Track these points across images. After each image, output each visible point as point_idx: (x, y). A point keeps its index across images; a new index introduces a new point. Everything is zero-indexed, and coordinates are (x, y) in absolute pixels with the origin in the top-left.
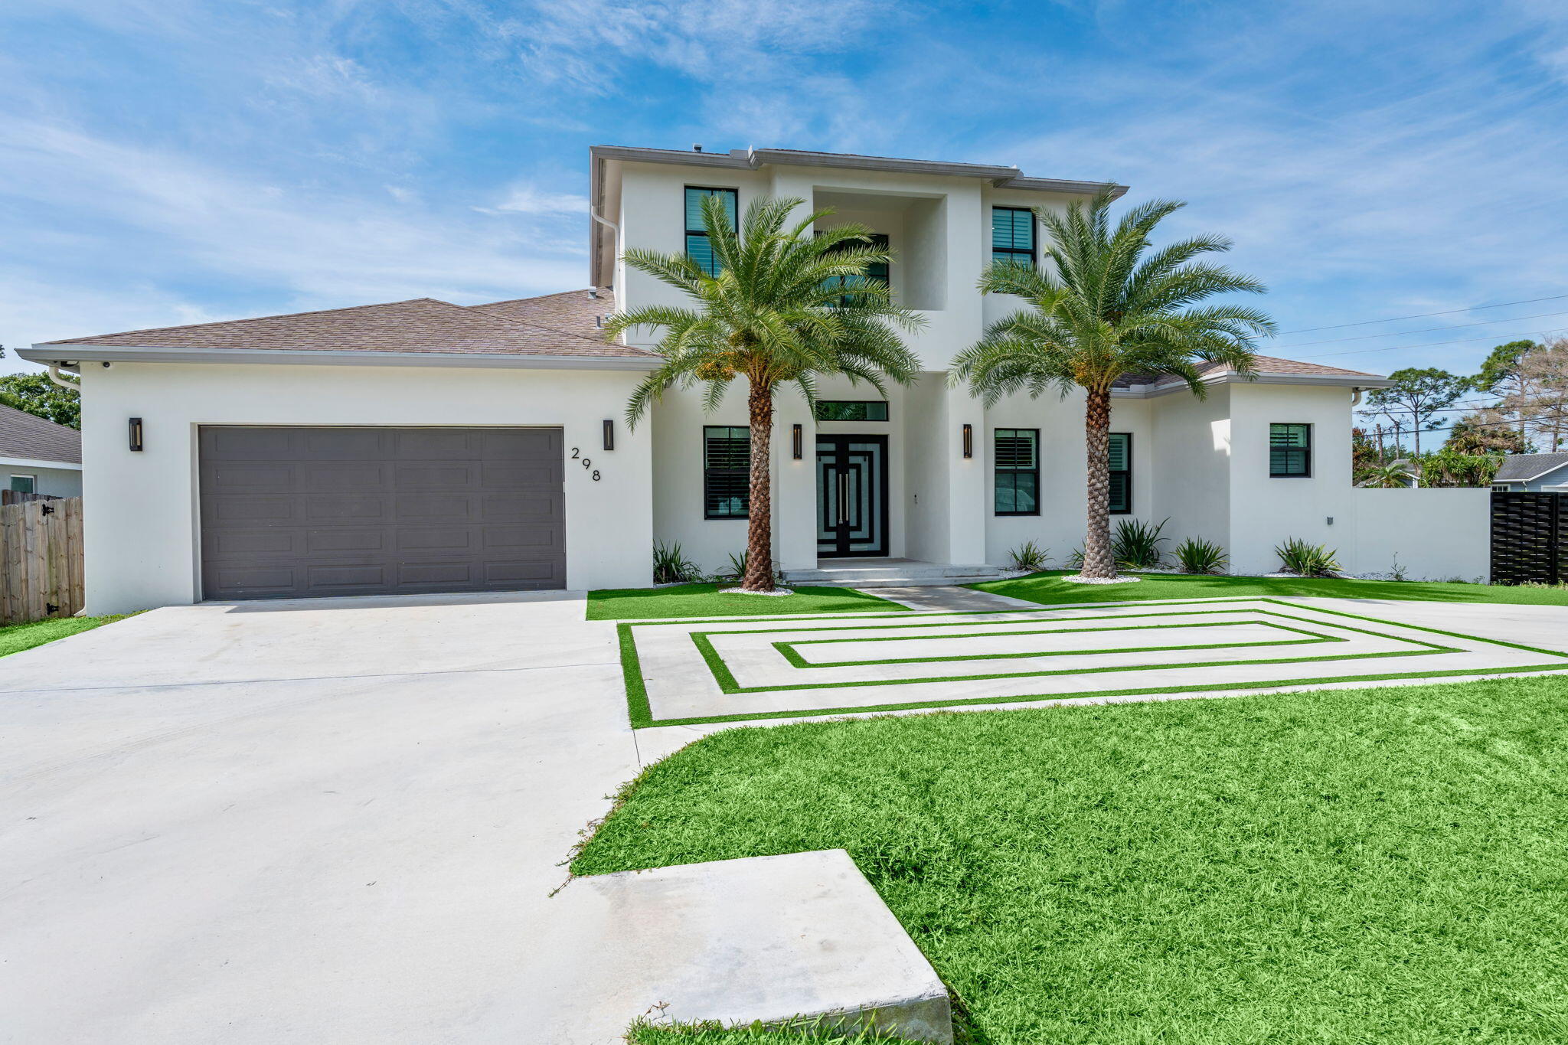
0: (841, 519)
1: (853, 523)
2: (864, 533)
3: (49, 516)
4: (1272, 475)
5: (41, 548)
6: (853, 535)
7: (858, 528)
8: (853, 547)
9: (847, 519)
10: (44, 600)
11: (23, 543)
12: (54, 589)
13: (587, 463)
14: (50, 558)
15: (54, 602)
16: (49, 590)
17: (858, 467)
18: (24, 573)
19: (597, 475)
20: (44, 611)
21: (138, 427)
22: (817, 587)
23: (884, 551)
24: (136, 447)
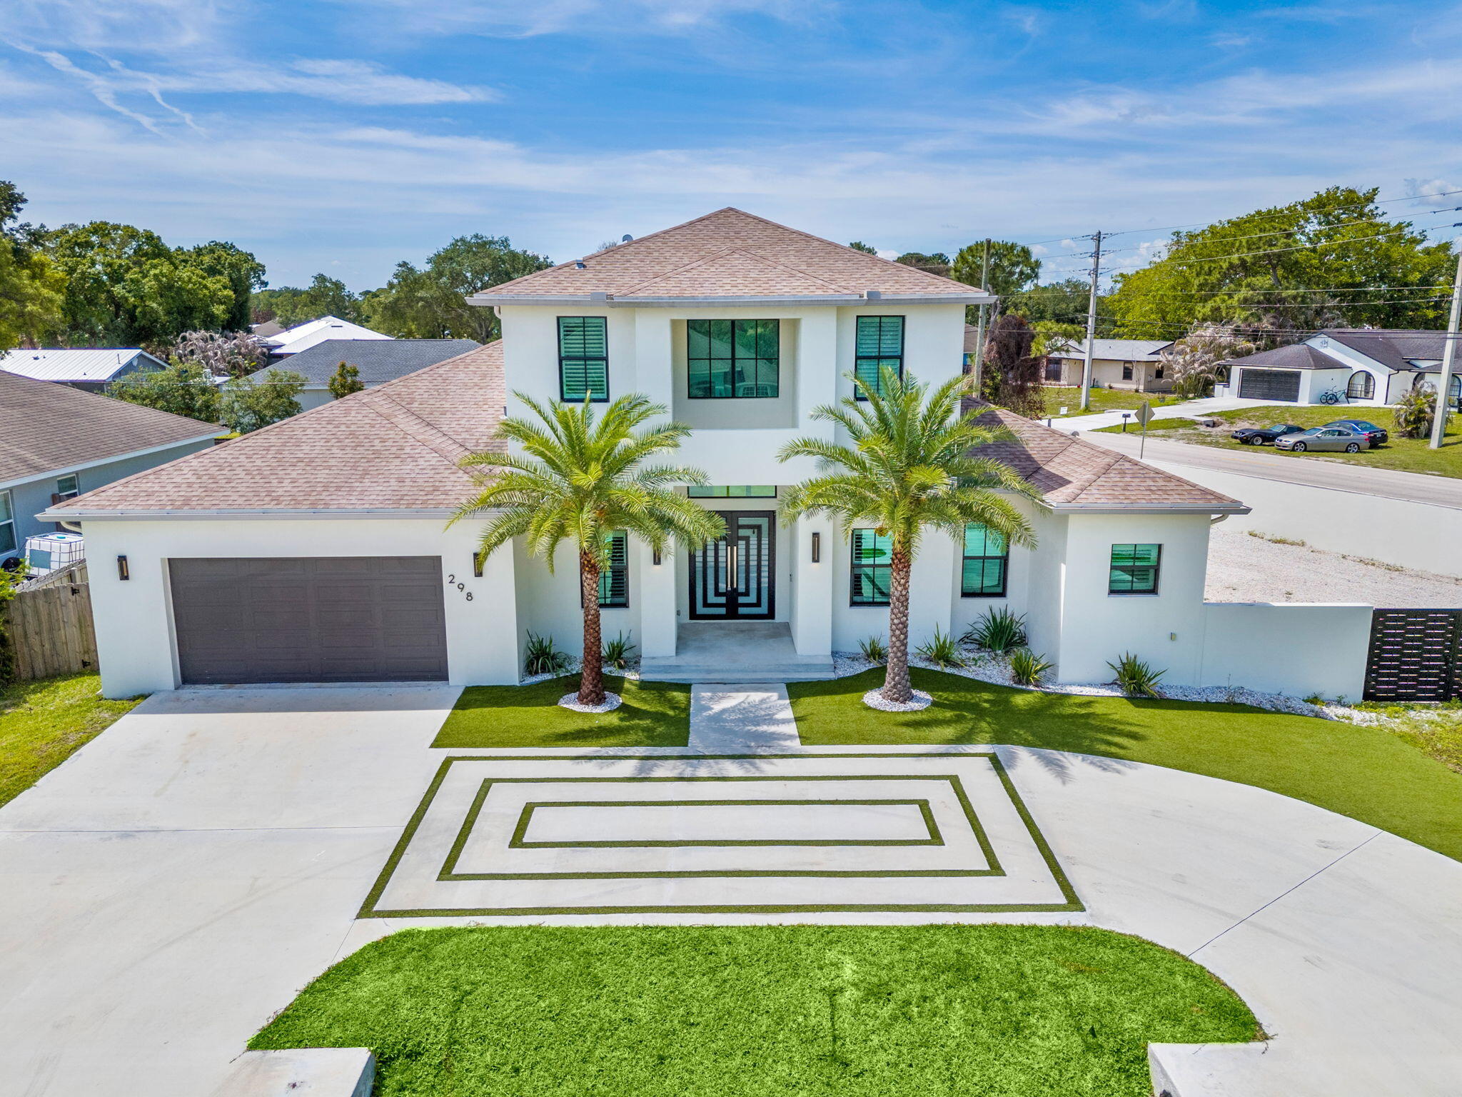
0: (729, 586)
1: (742, 588)
2: (752, 598)
3: (77, 595)
4: (1113, 591)
5: (74, 620)
6: (742, 600)
7: (747, 594)
8: (742, 611)
9: (735, 586)
10: (80, 657)
11: (61, 616)
12: (86, 650)
13: (461, 586)
14: (81, 626)
15: (86, 659)
16: (82, 650)
18: (64, 638)
19: (469, 596)
20: (80, 665)
21: (124, 562)
22: (661, 682)
23: (771, 614)
24: (124, 577)
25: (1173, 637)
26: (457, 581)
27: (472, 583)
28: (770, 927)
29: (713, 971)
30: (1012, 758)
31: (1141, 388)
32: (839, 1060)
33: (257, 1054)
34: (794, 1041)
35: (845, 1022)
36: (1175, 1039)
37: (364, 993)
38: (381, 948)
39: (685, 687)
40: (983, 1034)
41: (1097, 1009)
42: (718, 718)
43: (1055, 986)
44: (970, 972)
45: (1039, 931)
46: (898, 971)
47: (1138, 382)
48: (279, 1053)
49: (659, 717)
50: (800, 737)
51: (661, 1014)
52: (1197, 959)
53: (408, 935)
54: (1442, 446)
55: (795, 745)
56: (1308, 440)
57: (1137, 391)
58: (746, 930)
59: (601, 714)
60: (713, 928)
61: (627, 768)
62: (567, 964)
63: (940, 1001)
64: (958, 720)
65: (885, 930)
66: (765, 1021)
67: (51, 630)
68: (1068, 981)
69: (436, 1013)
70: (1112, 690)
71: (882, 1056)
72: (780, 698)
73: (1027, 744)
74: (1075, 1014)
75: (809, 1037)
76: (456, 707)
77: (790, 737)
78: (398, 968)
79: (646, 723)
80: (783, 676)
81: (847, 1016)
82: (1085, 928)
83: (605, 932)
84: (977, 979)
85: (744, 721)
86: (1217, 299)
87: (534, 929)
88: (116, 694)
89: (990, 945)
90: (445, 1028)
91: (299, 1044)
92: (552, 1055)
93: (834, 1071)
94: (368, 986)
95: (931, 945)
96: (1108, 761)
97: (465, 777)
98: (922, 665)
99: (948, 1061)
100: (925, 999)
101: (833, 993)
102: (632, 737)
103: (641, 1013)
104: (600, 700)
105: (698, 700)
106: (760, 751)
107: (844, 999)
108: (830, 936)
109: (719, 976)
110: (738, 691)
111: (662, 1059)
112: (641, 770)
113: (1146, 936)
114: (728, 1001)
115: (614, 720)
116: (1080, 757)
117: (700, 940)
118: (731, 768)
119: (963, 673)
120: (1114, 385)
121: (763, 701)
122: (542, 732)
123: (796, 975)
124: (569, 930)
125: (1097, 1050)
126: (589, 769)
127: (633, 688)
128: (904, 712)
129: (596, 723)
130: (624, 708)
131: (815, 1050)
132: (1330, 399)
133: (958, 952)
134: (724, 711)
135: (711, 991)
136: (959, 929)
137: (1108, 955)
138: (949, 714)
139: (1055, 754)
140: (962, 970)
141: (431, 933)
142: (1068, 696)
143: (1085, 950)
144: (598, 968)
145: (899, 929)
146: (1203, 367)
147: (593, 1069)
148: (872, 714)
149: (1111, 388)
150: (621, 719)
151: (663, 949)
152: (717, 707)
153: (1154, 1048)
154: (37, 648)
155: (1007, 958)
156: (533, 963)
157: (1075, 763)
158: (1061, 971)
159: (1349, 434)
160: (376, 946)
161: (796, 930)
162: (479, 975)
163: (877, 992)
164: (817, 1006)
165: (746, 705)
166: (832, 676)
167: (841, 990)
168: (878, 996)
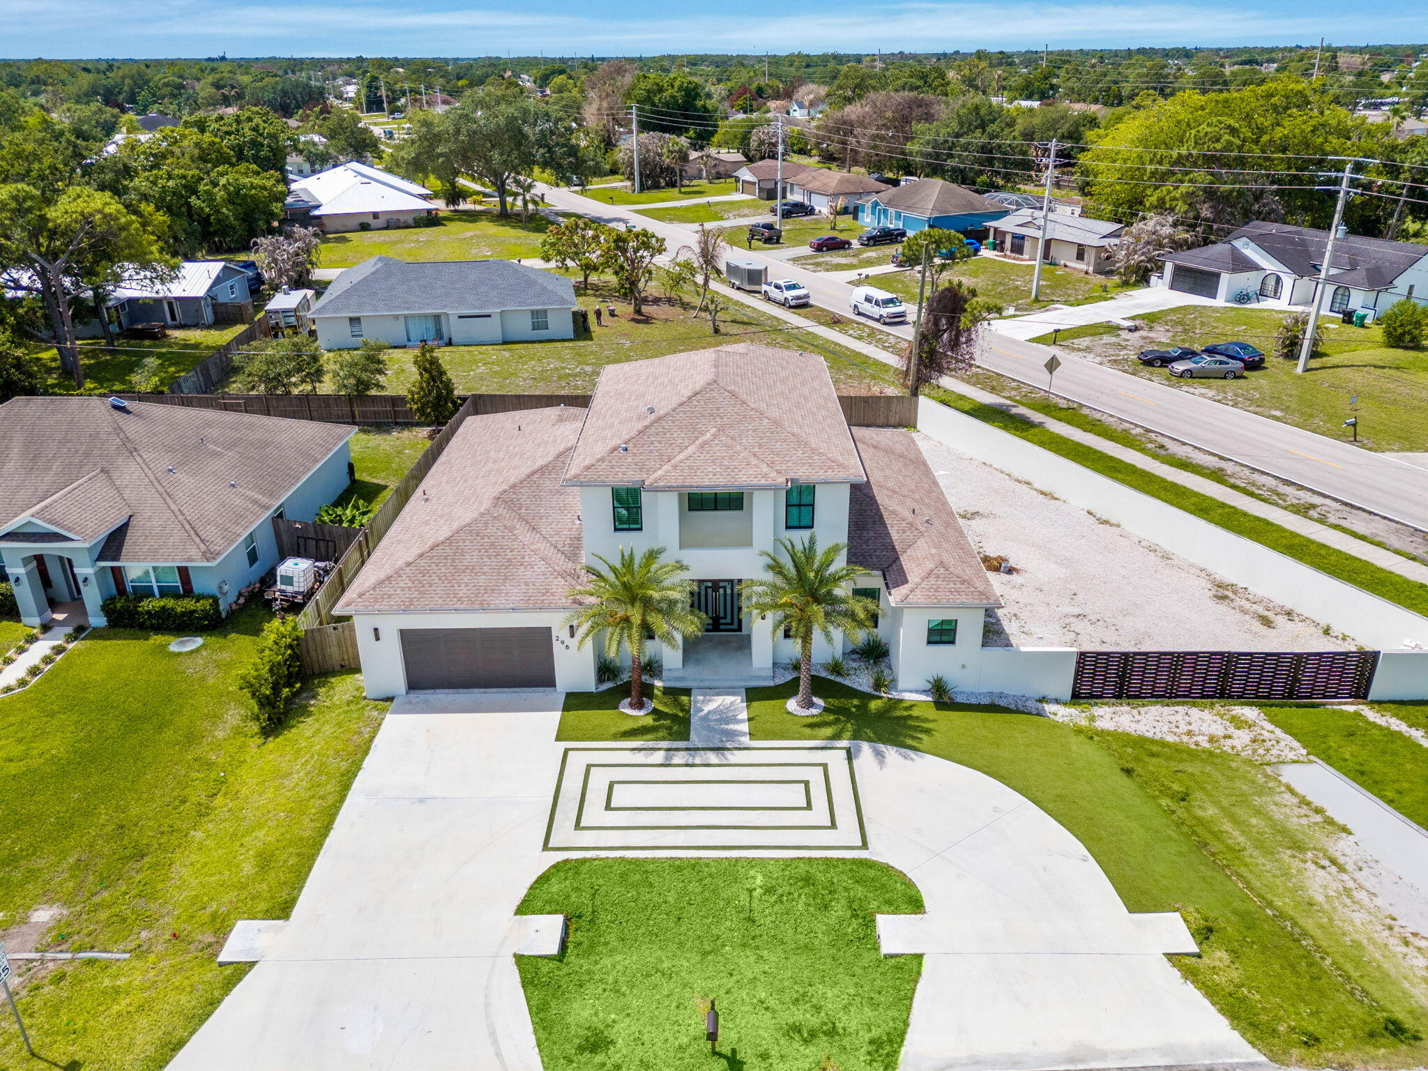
0: (714, 612)
1: (722, 615)
2: (728, 620)
3: (336, 631)
4: (929, 642)
6: (722, 621)
7: (725, 617)
8: (722, 627)
9: (718, 613)
10: (339, 663)
11: (327, 641)
12: (342, 659)
13: (563, 642)
14: (339, 648)
15: (343, 664)
16: (340, 660)
17: (725, 588)
18: (329, 652)
19: (567, 647)
20: (339, 667)
21: (377, 631)
22: (675, 688)
23: (740, 629)
24: (377, 639)
25: (963, 666)
26: (560, 639)
27: (568, 641)
28: (726, 858)
29: (701, 880)
30: (859, 749)
31: (1091, 269)
32: (751, 920)
33: (518, 917)
34: (734, 912)
35: (754, 905)
36: (888, 913)
37: (555, 889)
38: (556, 867)
39: (687, 692)
40: (812, 909)
41: (860, 899)
42: (705, 718)
43: (846, 889)
44: (811, 881)
45: (843, 860)
46: (780, 881)
47: (1088, 264)
48: (527, 917)
49: (674, 718)
50: (750, 734)
51: (678, 900)
52: (909, 875)
53: (566, 861)
54: (1306, 370)
55: (746, 740)
56: (1195, 368)
57: (1087, 273)
58: (715, 860)
59: (641, 717)
60: (700, 858)
61: (659, 757)
62: (638, 877)
63: (796, 895)
64: (837, 721)
65: (777, 860)
66: (722, 903)
67: (322, 649)
68: (851, 886)
69: (585, 898)
70: (928, 695)
71: (769, 918)
72: (742, 702)
73: (869, 740)
74: (851, 901)
75: (740, 910)
76: (564, 710)
77: (744, 734)
78: (566, 879)
79: (667, 722)
80: (744, 684)
81: (756, 901)
82: (866, 859)
83: (654, 860)
84: (813, 885)
85: (720, 721)
86: (1164, 189)
87: (622, 859)
88: (375, 696)
89: (821, 868)
90: (590, 905)
91: (533, 913)
92: (635, 916)
93: (749, 924)
94: (555, 887)
95: (796, 868)
96: (909, 752)
97: (578, 762)
98: (824, 674)
99: (796, 921)
100: (790, 894)
101: (751, 891)
102: (660, 734)
103: (670, 899)
104: (640, 706)
105: (696, 702)
106: (728, 745)
107: (755, 894)
108: (751, 862)
109: (704, 882)
110: (718, 695)
111: (679, 919)
112: (667, 758)
113: (891, 864)
114: (707, 894)
115: (649, 721)
116: (895, 749)
117: (695, 864)
118: (712, 758)
119: (847, 682)
120: (1069, 264)
121: (732, 704)
122: (613, 730)
123: (736, 882)
124: (637, 860)
125: (856, 916)
126: (640, 758)
127: (659, 693)
128: (808, 716)
129: (640, 723)
130: (655, 711)
131: (742, 916)
132: (1242, 298)
133: (808, 871)
134: (709, 712)
135: (699, 890)
136: (810, 859)
137: (872, 873)
138: (832, 718)
139: (881, 747)
140: (808, 880)
141: (576, 860)
142: (901, 701)
143: (862, 871)
144: (652, 879)
145: (783, 859)
146: (1143, 258)
147: (652, 923)
148: (790, 717)
149: (1066, 266)
150: (654, 720)
151: (679, 869)
152: (707, 709)
153: (879, 917)
154: (315, 659)
155: (828, 875)
156: (624, 876)
157: (891, 753)
158: (850, 881)
159: (1228, 363)
160: (554, 866)
161: (737, 860)
162: (601, 881)
163: (769, 890)
164: (744, 897)
165: (721, 707)
166: (771, 684)
167: (755, 889)
168: (770, 892)
